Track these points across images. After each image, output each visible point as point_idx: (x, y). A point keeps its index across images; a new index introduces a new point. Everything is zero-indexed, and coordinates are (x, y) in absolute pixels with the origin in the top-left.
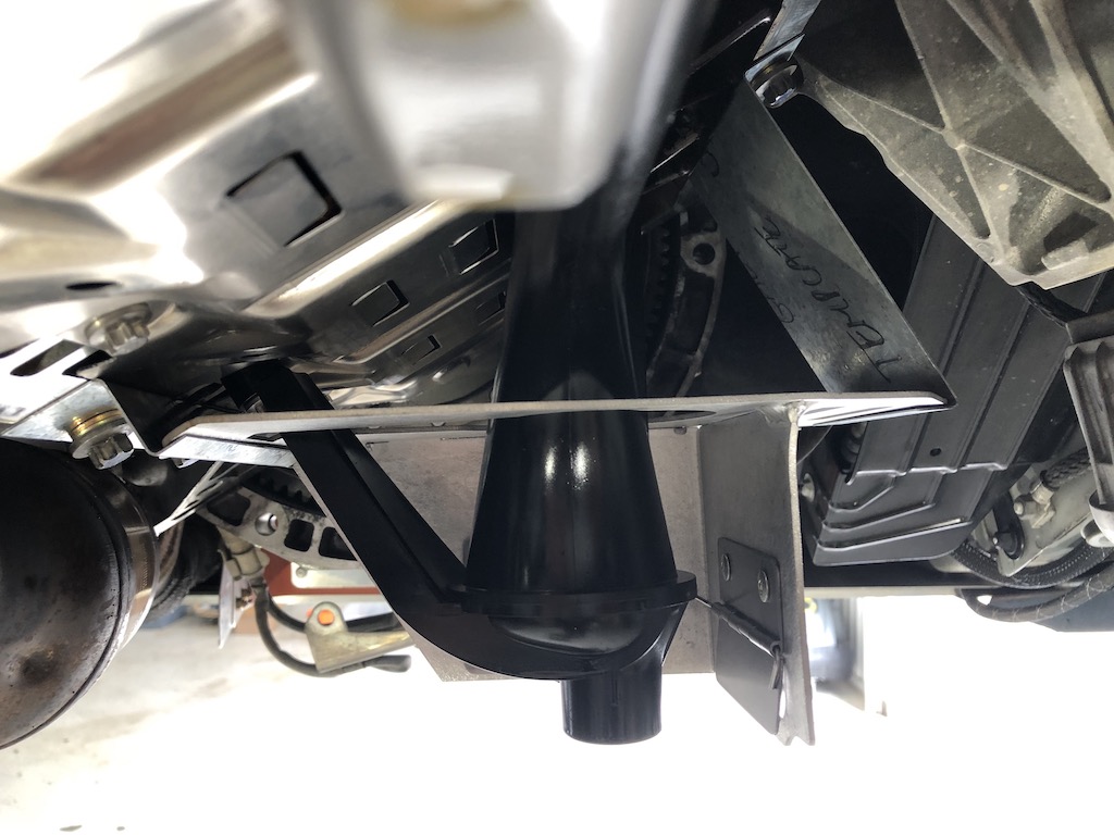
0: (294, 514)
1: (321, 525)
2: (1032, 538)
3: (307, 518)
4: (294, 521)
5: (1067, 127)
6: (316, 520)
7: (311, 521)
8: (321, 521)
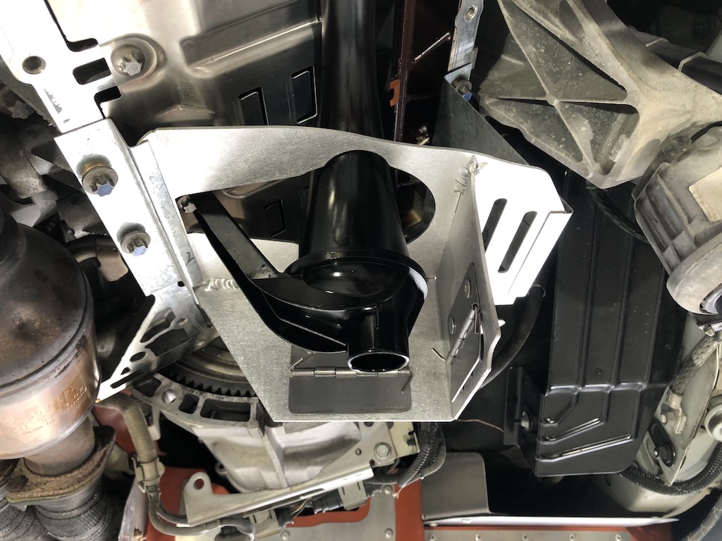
0: (188, 391)
1: (204, 397)
2: (678, 443)
3: (196, 393)
4: (186, 395)
5: (597, 59)
6: (201, 394)
7: (198, 395)
8: (204, 395)
